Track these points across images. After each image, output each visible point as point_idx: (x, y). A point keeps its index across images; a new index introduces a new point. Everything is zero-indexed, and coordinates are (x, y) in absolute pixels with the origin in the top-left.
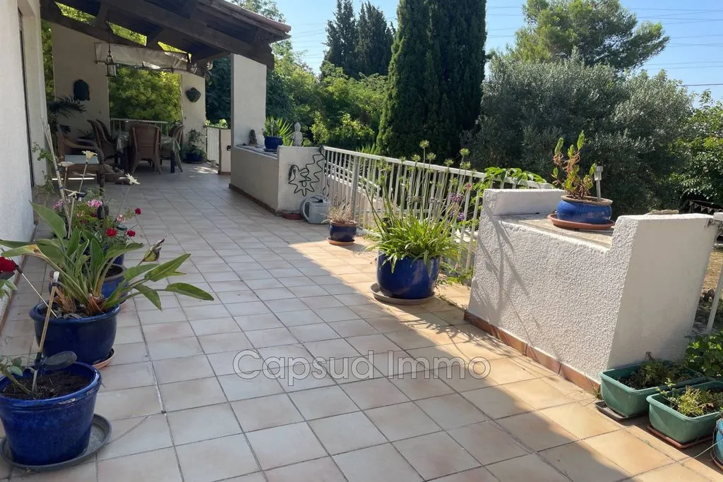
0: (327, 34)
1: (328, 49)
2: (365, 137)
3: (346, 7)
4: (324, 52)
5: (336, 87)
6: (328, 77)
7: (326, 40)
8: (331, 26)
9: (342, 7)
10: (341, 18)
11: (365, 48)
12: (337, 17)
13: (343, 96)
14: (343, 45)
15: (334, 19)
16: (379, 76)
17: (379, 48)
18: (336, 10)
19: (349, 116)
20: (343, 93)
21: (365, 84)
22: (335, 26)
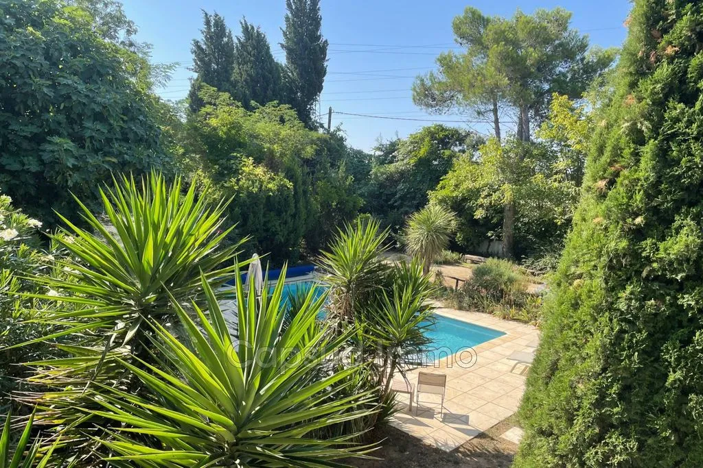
0: (193, 56)
1: (195, 75)
2: (278, 190)
3: (216, 24)
4: (190, 79)
5: (222, 120)
6: (208, 106)
7: (192, 65)
8: (199, 47)
9: (212, 24)
10: (211, 37)
11: (244, 76)
12: (206, 37)
13: (233, 132)
14: (215, 71)
15: (201, 38)
16: (279, 104)
17: (264, 77)
18: (204, 27)
19: (251, 160)
20: (233, 128)
21: (261, 116)
22: (204, 47)
